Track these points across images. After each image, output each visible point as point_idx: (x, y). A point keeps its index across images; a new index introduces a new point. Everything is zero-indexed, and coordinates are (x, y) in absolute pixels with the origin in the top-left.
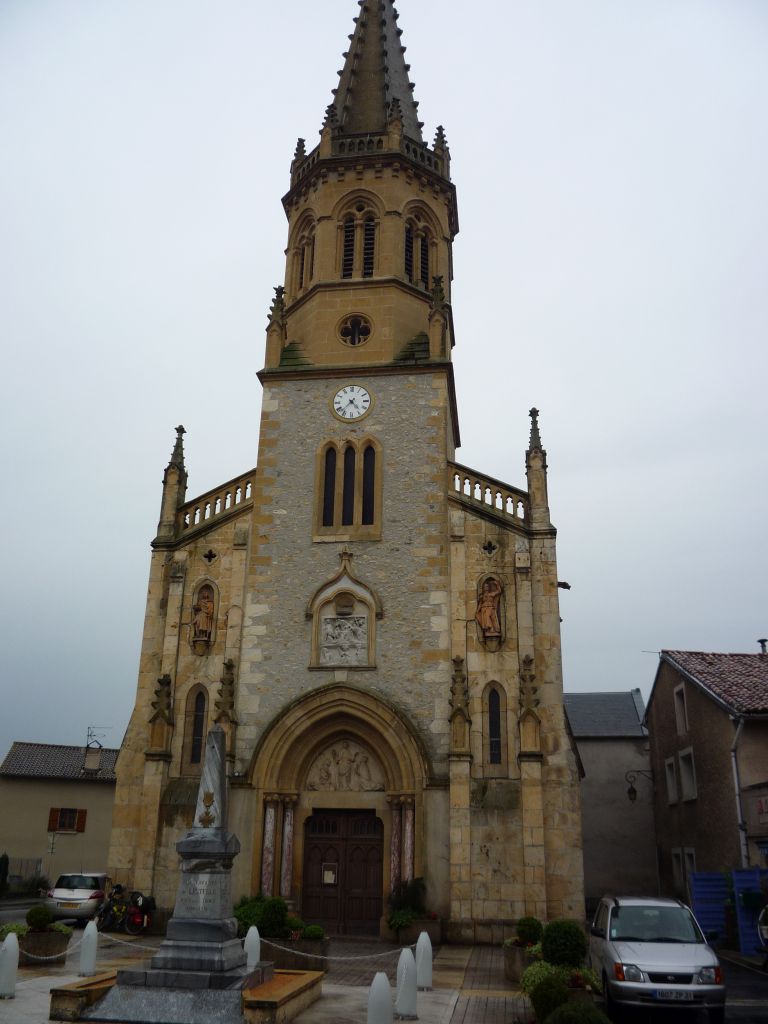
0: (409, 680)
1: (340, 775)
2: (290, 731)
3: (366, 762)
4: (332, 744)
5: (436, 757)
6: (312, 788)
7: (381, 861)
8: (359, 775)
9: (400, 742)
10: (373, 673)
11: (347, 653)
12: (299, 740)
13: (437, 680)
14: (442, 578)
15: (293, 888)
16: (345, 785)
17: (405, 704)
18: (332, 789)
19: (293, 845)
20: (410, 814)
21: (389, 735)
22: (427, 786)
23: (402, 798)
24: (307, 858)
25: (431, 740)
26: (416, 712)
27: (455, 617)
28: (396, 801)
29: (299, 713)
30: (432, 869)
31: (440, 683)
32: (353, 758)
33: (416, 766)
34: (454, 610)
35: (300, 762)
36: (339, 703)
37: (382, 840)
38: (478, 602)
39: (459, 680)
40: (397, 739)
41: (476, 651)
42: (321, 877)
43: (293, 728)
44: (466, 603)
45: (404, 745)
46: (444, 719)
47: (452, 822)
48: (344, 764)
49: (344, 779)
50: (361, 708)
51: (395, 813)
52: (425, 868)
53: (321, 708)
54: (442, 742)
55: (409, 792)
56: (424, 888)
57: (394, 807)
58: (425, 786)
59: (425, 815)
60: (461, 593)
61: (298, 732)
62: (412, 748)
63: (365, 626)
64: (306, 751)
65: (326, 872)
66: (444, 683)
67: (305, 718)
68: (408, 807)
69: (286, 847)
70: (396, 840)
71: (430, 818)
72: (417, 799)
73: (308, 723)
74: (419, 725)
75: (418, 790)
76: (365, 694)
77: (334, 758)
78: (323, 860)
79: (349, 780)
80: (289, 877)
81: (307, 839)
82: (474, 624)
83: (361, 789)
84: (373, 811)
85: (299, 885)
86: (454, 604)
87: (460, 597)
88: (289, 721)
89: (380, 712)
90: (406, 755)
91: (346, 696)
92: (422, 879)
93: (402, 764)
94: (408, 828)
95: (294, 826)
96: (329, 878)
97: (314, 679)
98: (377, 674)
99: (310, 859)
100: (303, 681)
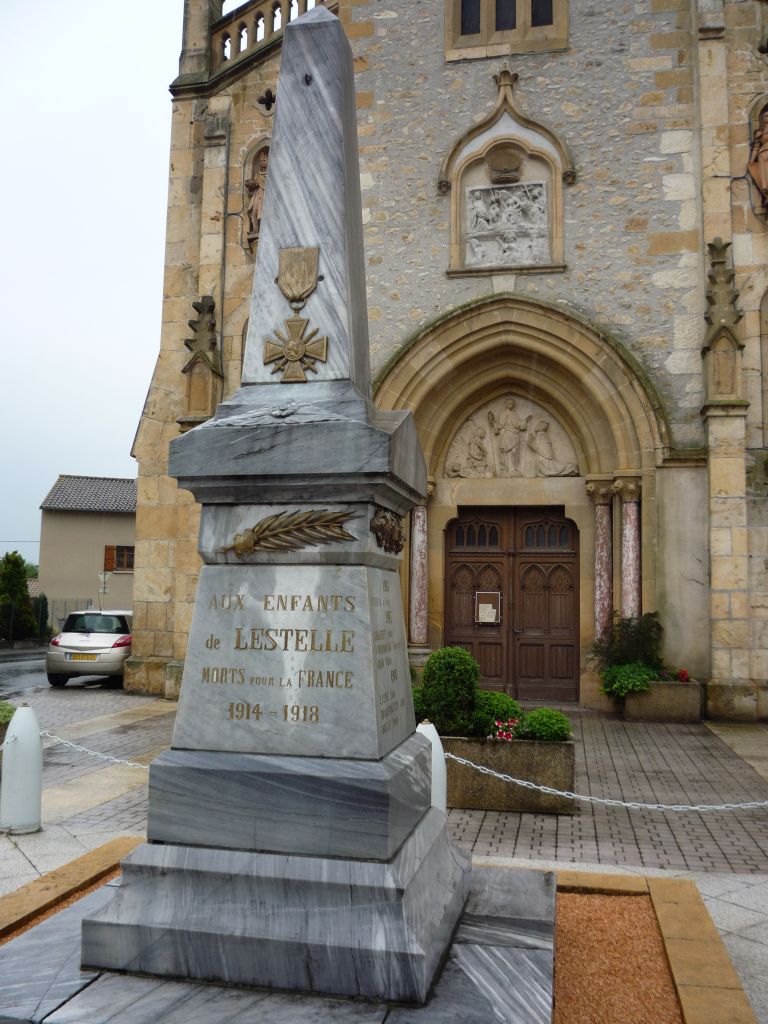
0: (625, 286)
1: (502, 451)
2: (418, 379)
3: (545, 430)
4: (485, 405)
5: (677, 415)
6: (456, 474)
7: (574, 588)
8: (533, 450)
9: (613, 392)
10: (561, 277)
11: (513, 245)
12: (433, 394)
13: (677, 284)
14: (682, 107)
15: (430, 630)
16: (511, 468)
17: (620, 327)
18: (489, 475)
19: (428, 562)
20: (631, 509)
21: (592, 380)
22: (665, 461)
23: (619, 484)
24: (450, 584)
25: (667, 385)
26: (640, 339)
27: (709, 172)
28: (603, 490)
29: (434, 347)
30: (674, 600)
31: (683, 290)
32: (522, 424)
33: (643, 429)
34: (707, 160)
35: (435, 432)
36: (501, 329)
37: (576, 555)
38: (752, 145)
39: (721, 279)
40: (608, 385)
41: (749, 231)
42: (474, 612)
43: (423, 374)
44: (730, 147)
45: (619, 393)
46: (693, 350)
47: (715, 518)
48: (508, 437)
49: (509, 458)
50: (542, 336)
51: (601, 510)
52: (662, 597)
53: (472, 339)
54: (688, 389)
55: (632, 472)
56: (660, 629)
57: (600, 500)
58: (659, 462)
59: (660, 509)
60: (720, 129)
61: (432, 380)
62: (636, 398)
63: (543, 199)
64: (445, 414)
65: (481, 605)
66: (691, 288)
67: (444, 355)
68: (627, 498)
69: (417, 566)
70: (604, 554)
71: (670, 513)
72: (644, 484)
73: (449, 365)
74: (645, 361)
75: (646, 469)
76: (548, 310)
77: (491, 425)
78: (477, 587)
79: (517, 461)
80: (423, 613)
81: (448, 554)
82: (744, 186)
83: (539, 474)
84: (560, 509)
85: (439, 625)
86: (709, 151)
87: (718, 137)
88: (416, 362)
89: (576, 340)
90: (623, 411)
91: (514, 316)
92: (655, 615)
93: (616, 426)
94: (630, 532)
95: (428, 534)
96: (487, 613)
97: (457, 291)
98: (568, 278)
99: (454, 586)
100: (438, 296)
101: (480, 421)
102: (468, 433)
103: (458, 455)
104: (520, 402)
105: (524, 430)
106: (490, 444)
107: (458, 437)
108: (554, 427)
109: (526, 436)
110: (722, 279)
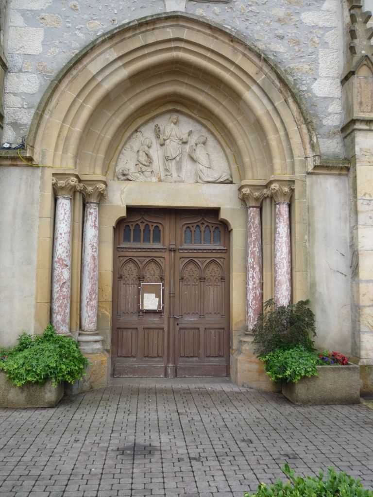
0: (279, 20)
1: (167, 159)
2: (94, 84)
3: (204, 143)
4: (152, 119)
5: (322, 131)
6: (126, 177)
7: (225, 279)
8: (193, 160)
9: (269, 107)
10: (226, 6)
12: (107, 101)
13: (321, 24)
15: (100, 318)
16: (175, 174)
17: (275, 53)
18: (154, 179)
19: (99, 256)
20: (284, 209)
21: (251, 97)
22: (316, 167)
23: (275, 186)
24: (118, 277)
25: (314, 105)
26: (292, 66)
28: (256, 194)
29: (111, 55)
30: (322, 289)
31: (326, 29)
32: (185, 137)
33: (296, 140)
35: (108, 136)
36: (173, 45)
37: (227, 251)
40: (265, 101)
42: (139, 300)
43: (99, 79)
45: (275, 109)
46: (333, 78)
47: (361, 217)
48: (172, 147)
49: (172, 166)
50: (209, 55)
51: (253, 212)
52: (313, 286)
53: (146, 51)
54: (330, 109)
55: (287, 177)
56: (311, 315)
57: (252, 203)
58: (310, 169)
59: (310, 209)
61: (108, 85)
62: (289, 114)
64: (118, 121)
65: (145, 295)
66: (332, 28)
67: (120, 63)
68: (281, 199)
69: (88, 258)
70: (257, 249)
71: (319, 214)
72: (297, 188)
73: (124, 73)
74: (296, 84)
75: (299, 174)
77: (158, 137)
78: (141, 278)
79: (179, 169)
80: (94, 303)
81: (117, 249)
83: (198, 179)
84: (215, 211)
85: (108, 313)
88: (94, 66)
89: (239, 60)
90: (278, 124)
91: (185, 34)
92: (307, 302)
93: (272, 137)
94: (282, 228)
95: (100, 230)
96: (151, 302)
97: (134, 8)
98: (231, 8)
99: (121, 277)
100: (116, 11)
101: (148, 133)
102: (136, 143)
103: (127, 161)
104: (183, 119)
105: (185, 143)
106: (156, 153)
107: (128, 146)
108: (211, 141)
109: (187, 148)
110: (360, 19)
